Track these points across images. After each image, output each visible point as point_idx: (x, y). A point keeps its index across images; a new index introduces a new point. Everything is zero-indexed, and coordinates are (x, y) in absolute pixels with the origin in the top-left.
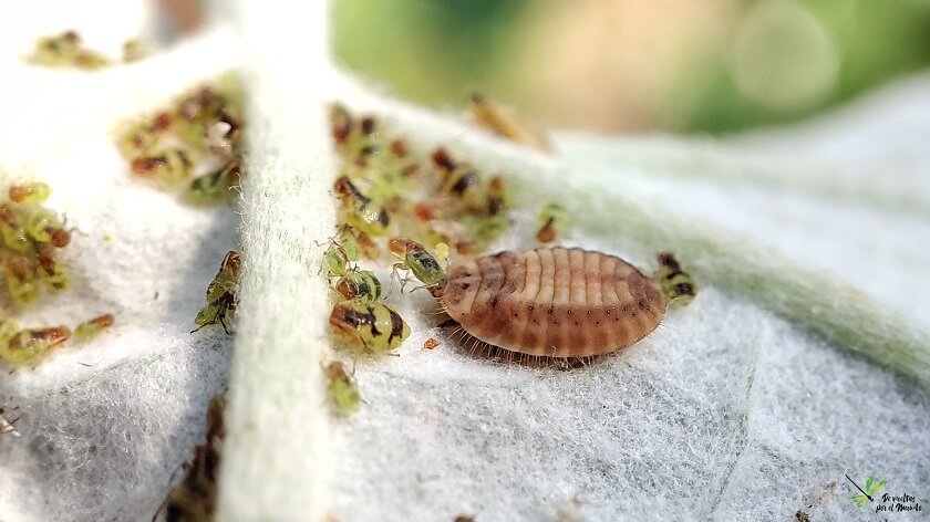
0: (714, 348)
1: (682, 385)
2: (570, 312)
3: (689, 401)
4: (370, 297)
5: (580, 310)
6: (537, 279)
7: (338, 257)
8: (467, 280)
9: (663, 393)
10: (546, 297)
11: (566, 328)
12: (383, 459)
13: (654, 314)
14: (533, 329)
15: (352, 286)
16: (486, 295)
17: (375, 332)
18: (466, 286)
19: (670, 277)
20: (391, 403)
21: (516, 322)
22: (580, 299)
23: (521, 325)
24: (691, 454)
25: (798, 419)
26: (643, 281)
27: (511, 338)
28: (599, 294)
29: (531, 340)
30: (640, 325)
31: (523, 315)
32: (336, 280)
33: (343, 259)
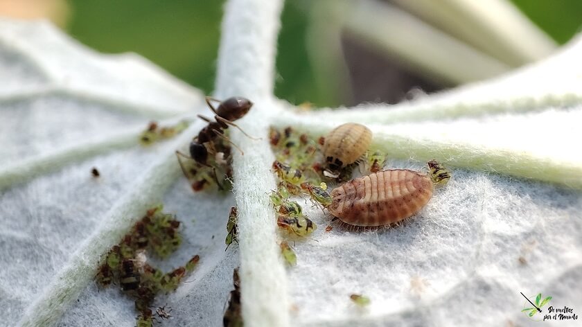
0: (463, 198)
1: (450, 219)
2: (386, 203)
3: (455, 225)
4: (296, 213)
5: (391, 200)
6: (370, 191)
7: (277, 197)
8: (339, 197)
9: (442, 225)
10: (375, 198)
11: (386, 210)
12: (314, 279)
13: (427, 194)
14: (372, 214)
15: (286, 208)
16: (348, 203)
17: (299, 226)
18: (339, 200)
19: (435, 173)
20: (314, 257)
21: (363, 213)
22: (390, 195)
23: (366, 214)
24: (460, 247)
25: (511, 218)
26: (420, 179)
27: (362, 221)
28: (399, 191)
29: (372, 220)
30: (421, 200)
31: (366, 209)
32: (278, 208)
33: (279, 198)
